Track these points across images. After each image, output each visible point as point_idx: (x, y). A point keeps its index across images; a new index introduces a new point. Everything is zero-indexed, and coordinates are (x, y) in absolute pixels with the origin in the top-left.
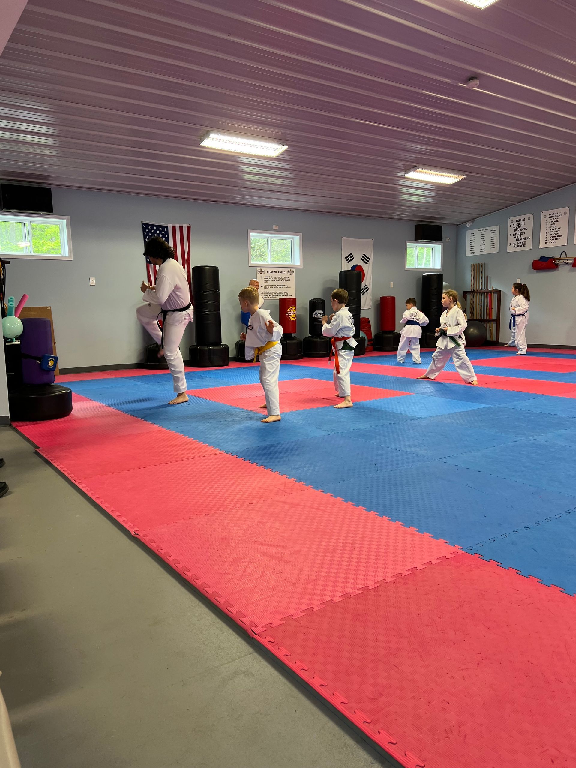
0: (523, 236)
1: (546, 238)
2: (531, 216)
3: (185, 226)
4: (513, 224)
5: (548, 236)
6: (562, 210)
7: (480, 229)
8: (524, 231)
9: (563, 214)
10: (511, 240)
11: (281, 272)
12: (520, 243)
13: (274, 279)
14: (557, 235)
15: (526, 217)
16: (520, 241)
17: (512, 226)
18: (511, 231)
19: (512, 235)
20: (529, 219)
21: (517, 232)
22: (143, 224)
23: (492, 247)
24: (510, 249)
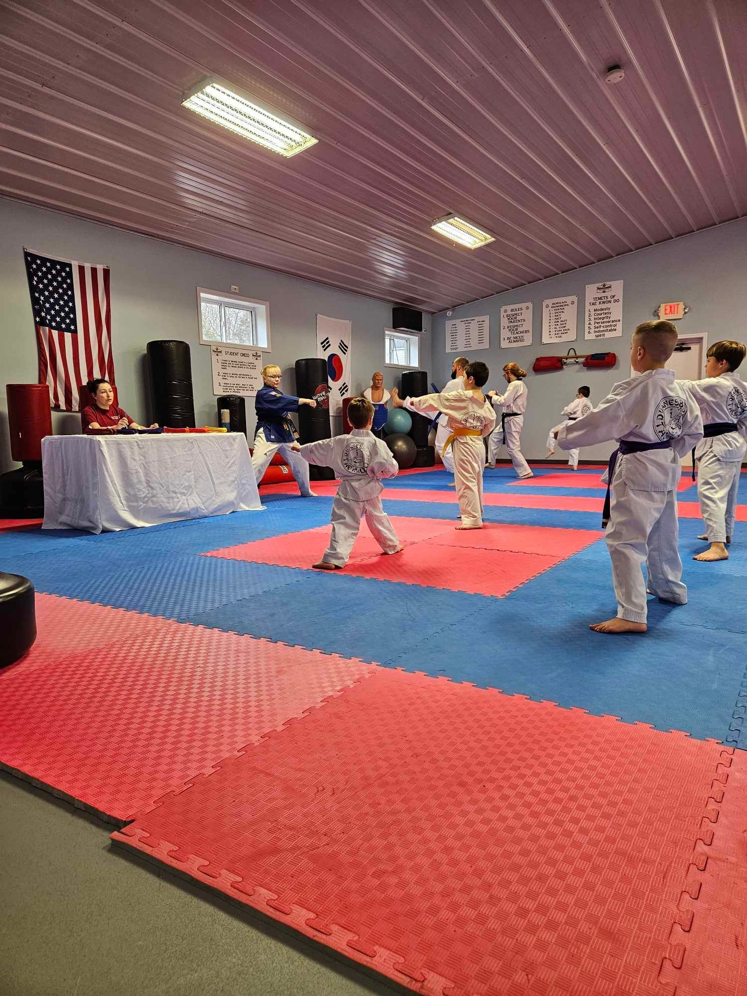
0: (520, 329)
1: (550, 332)
2: (530, 305)
3: (100, 268)
4: (506, 313)
5: (553, 330)
6: (569, 299)
7: (462, 320)
8: (521, 323)
9: (570, 304)
10: (505, 334)
11: (243, 355)
12: (517, 337)
13: (235, 364)
14: (562, 329)
15: (523, 305)
16: (517, 335)
17: (505, 316)
18: (504, 322)
19: (506, 327)
20: (527, 308)
21: (512, 324)
22: (27, 254)
23: (481, 342)
24: (504, 344)
